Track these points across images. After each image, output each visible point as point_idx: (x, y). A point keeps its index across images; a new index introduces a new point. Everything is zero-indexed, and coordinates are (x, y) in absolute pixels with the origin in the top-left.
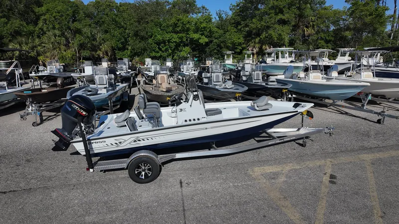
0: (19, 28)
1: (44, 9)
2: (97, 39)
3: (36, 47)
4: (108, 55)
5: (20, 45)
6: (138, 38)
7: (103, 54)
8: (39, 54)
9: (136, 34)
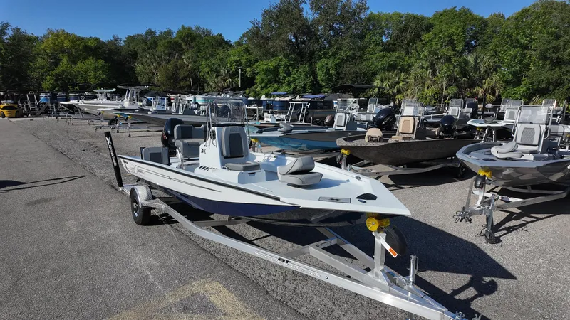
0: (396, 61)
1: (430, 35)
2: (482, 69)
3: (398, 83)
4: (494, 95)
5: (382, 82)
6: (548, 62)
7: (486, 91)
8: (399, 92)
9: (544, 57)
